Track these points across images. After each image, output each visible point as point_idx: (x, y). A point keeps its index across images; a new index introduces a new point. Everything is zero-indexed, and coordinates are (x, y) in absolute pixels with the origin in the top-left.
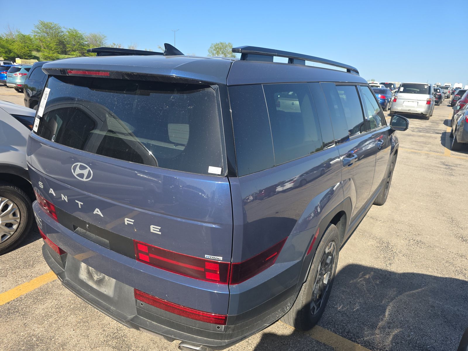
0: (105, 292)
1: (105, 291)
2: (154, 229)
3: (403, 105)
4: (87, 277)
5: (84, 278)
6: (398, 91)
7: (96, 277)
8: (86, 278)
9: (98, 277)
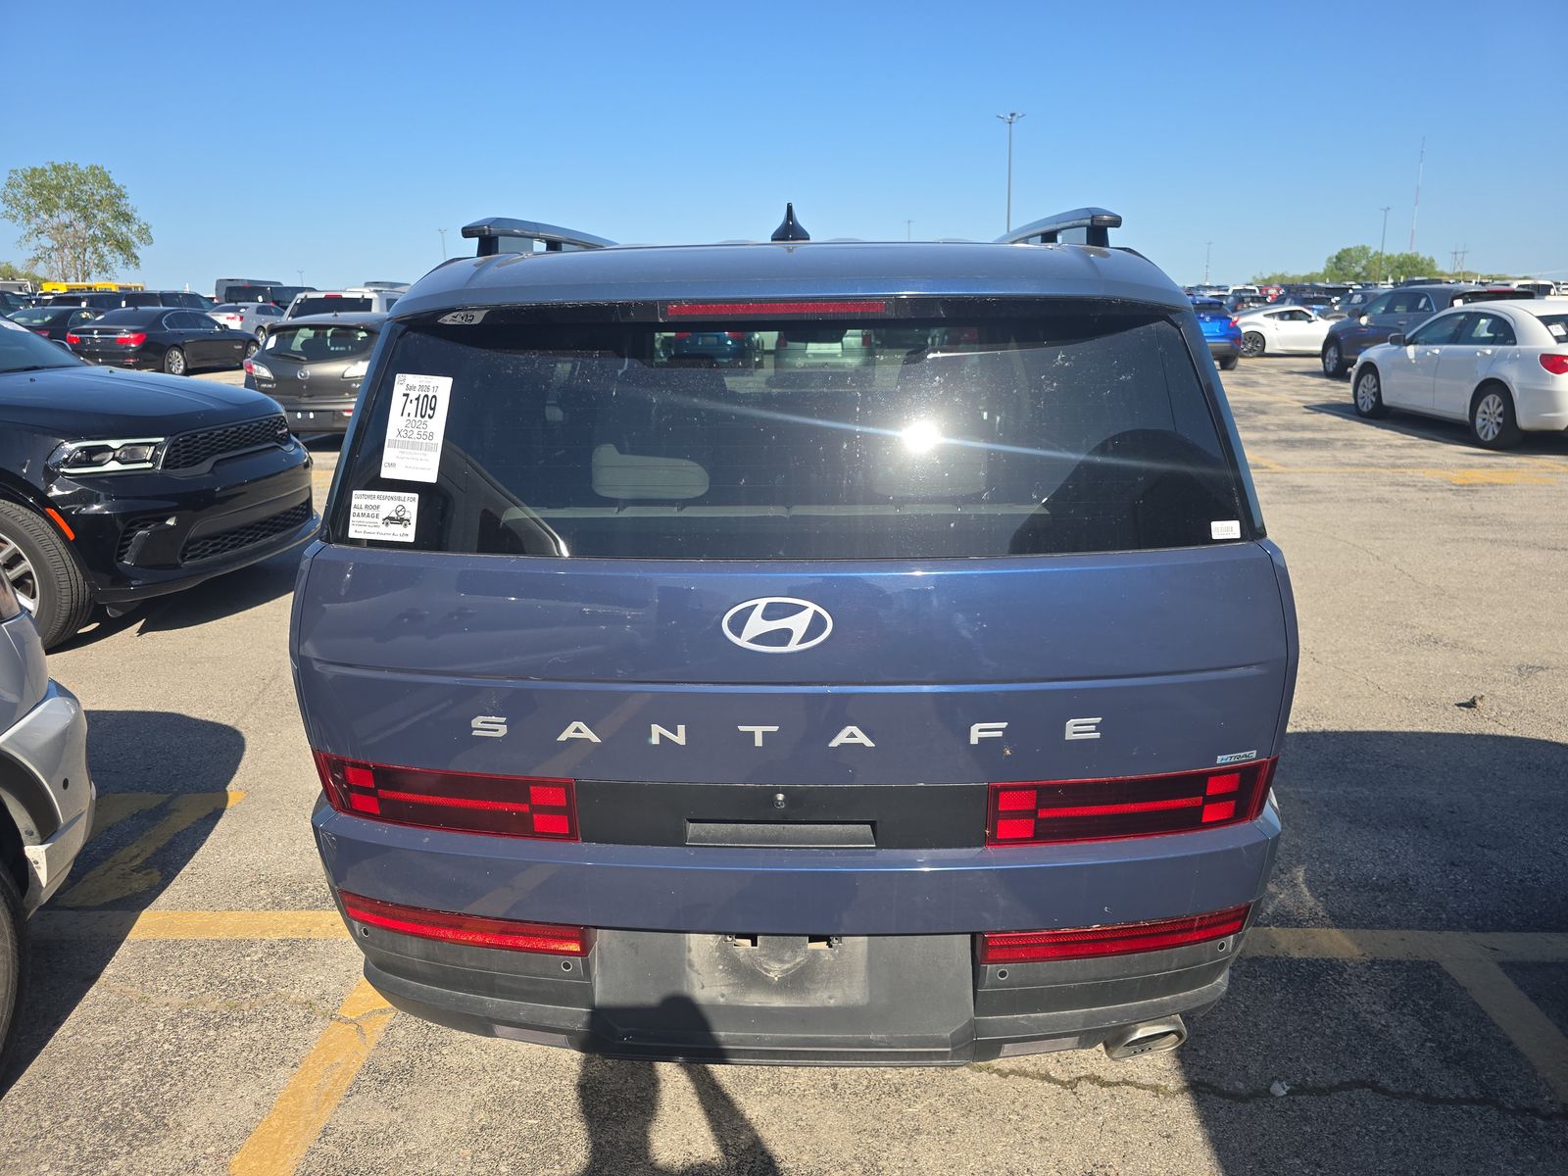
0: (832, 1001)
1: (830, 998)
2: (1079, 729)
4: (733, 985)
5: (714, 994)
7: (775, 971)
8: (725, 990)
9: (787, 966)
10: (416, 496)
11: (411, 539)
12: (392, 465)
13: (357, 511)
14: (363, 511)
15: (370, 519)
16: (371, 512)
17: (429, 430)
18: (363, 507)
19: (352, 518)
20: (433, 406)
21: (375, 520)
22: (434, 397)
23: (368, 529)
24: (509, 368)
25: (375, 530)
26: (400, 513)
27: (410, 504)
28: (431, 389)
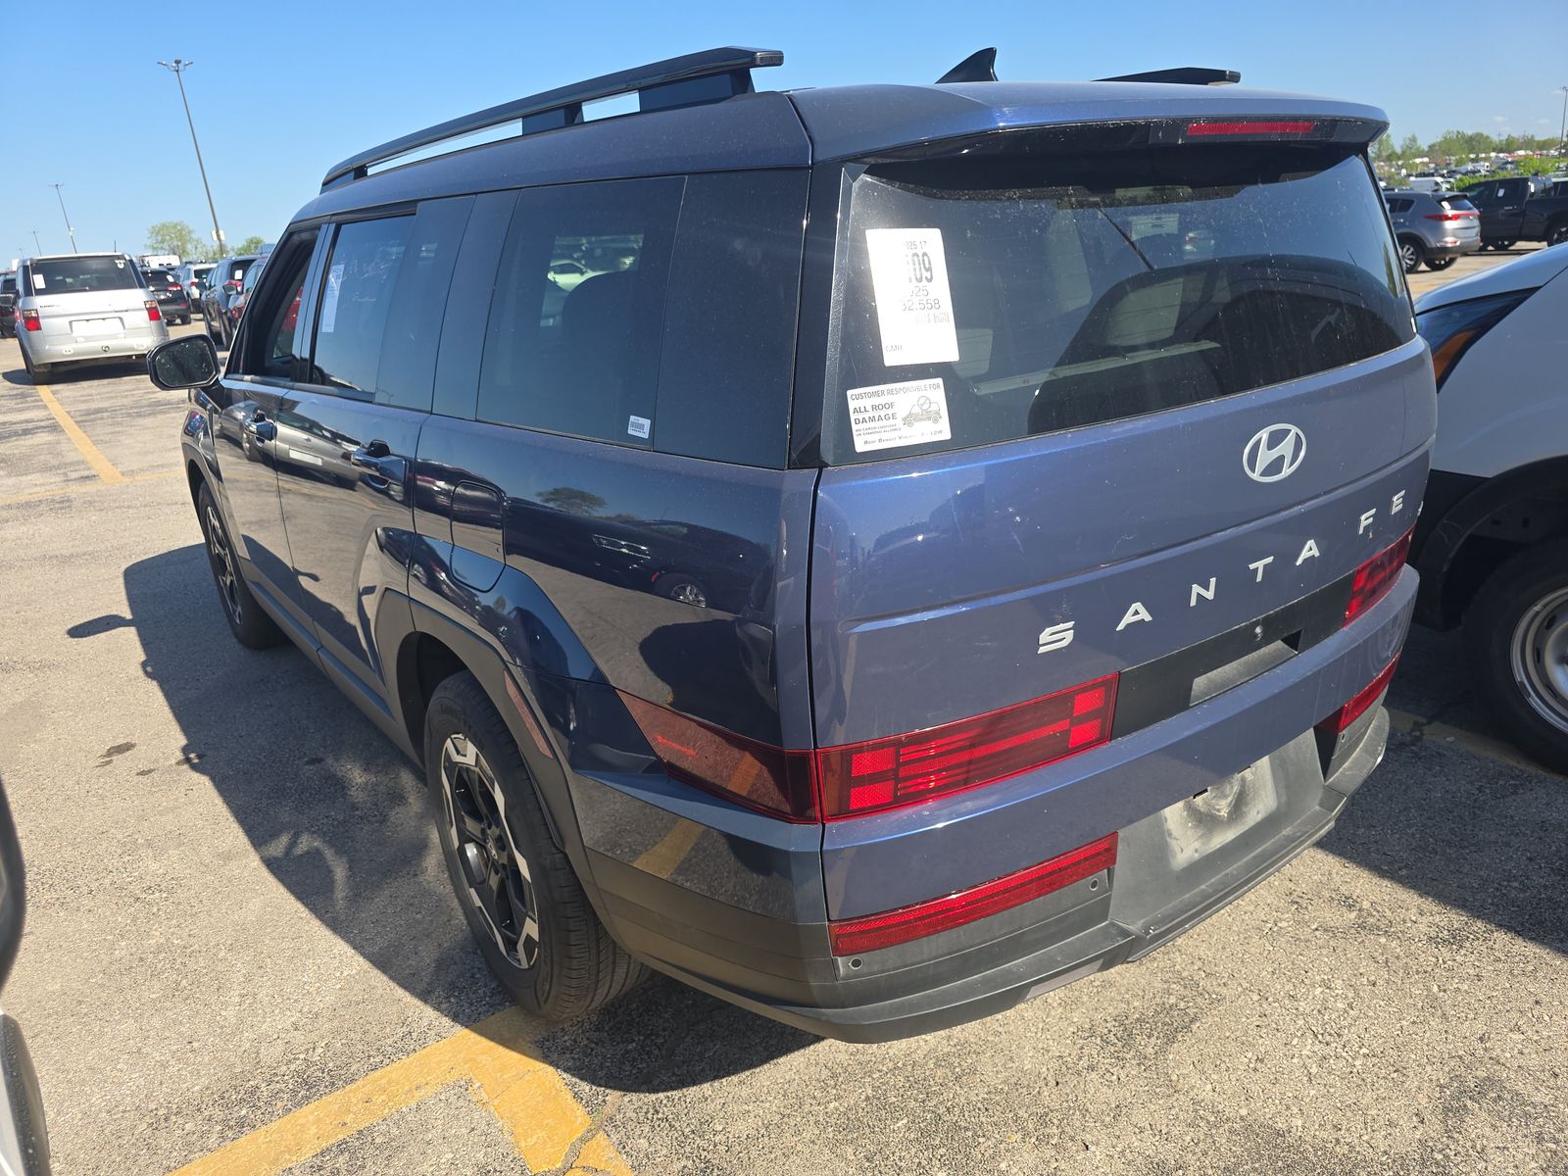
1: (1258, 813)
3: (74, 335)
6: (29, 290)
7: (1224, 808)
8: (1197, 845)
10: (940, 381)
11: (947, 435)
12: (896, 348)
13: (861, 416)
14: (871, 414)
15: (884, 423)
16: (882, 413)
17: (932, 297)
18: (869, 408)
19: (854, 427)
20: (927, 266)
21: (891, 422)
22: (925, 254)
23: (884, 436)
24: (996, 212)
25: (895, 434)
26: (925, 407)
27: (934, 392)
28: (919, 246)
